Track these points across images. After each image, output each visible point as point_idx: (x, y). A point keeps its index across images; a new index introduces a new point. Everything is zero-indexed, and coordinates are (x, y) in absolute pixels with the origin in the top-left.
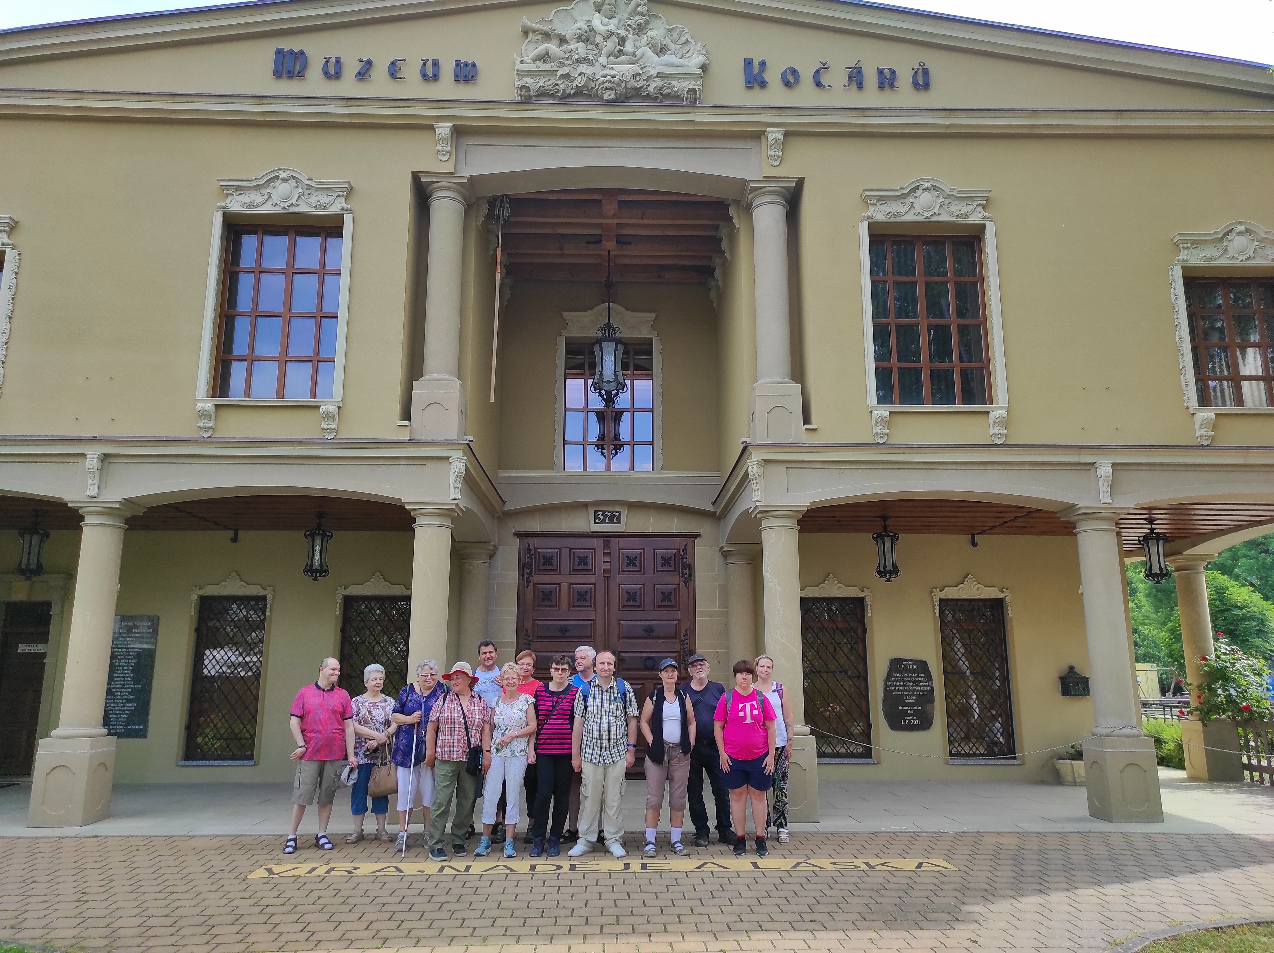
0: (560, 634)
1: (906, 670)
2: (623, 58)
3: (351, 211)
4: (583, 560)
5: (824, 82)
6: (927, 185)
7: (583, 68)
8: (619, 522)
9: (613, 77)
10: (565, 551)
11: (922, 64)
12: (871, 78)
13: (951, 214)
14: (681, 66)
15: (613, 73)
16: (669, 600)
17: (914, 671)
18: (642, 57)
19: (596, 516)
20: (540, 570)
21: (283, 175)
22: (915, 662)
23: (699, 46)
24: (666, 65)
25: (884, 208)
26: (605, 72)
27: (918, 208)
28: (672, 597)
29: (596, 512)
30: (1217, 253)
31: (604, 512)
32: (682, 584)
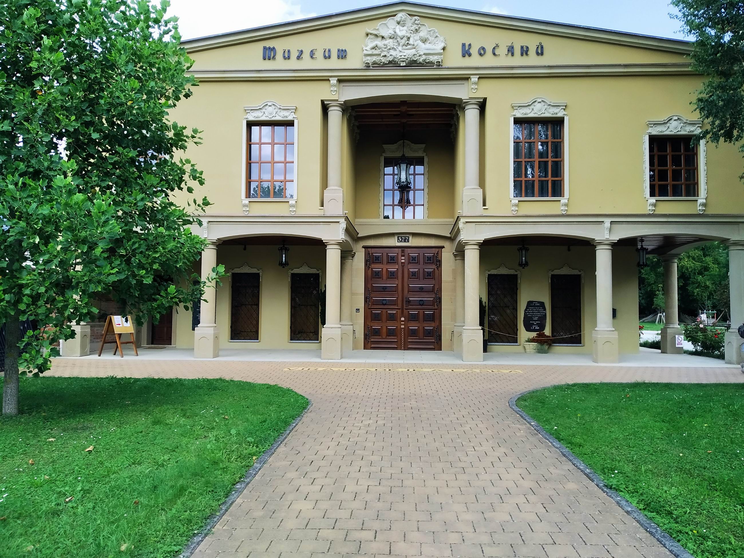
0: (382, 290)
1: (535, 306)
2: (409, 47)
3: (297, 118)
4: (393, 258)
5: (496, 53)
6: (540, 100)
7: (392, 52)
8: (408, 242)
9: (405, 56)
10: (385, 255)
11: (540, 44)
12: (517, 51)
13: (549, 113)
14: (434, 49)
15: (405, 54)
16: (430, 276)
17: (538, 306)
18: (417, 45)
19: (398, 239)
20: (373, 263)
21: (269, 104)
22: (539, 302)
23: (442, 38)
24: (427, 49)
25: (520, 111)
26: (401, 54)
27: (535, 110)
28: (432, 274)
29: (398, 237)
30: (665, 129)
31: (401, 237)
32: (436, 269)
